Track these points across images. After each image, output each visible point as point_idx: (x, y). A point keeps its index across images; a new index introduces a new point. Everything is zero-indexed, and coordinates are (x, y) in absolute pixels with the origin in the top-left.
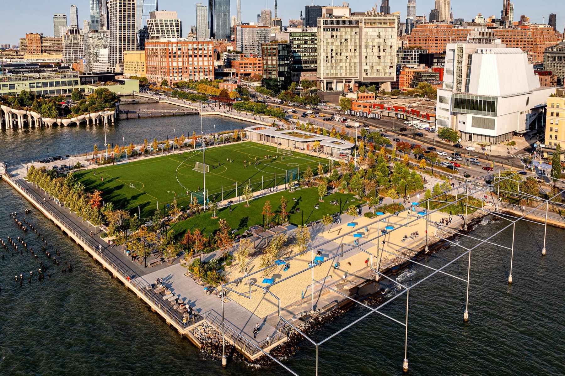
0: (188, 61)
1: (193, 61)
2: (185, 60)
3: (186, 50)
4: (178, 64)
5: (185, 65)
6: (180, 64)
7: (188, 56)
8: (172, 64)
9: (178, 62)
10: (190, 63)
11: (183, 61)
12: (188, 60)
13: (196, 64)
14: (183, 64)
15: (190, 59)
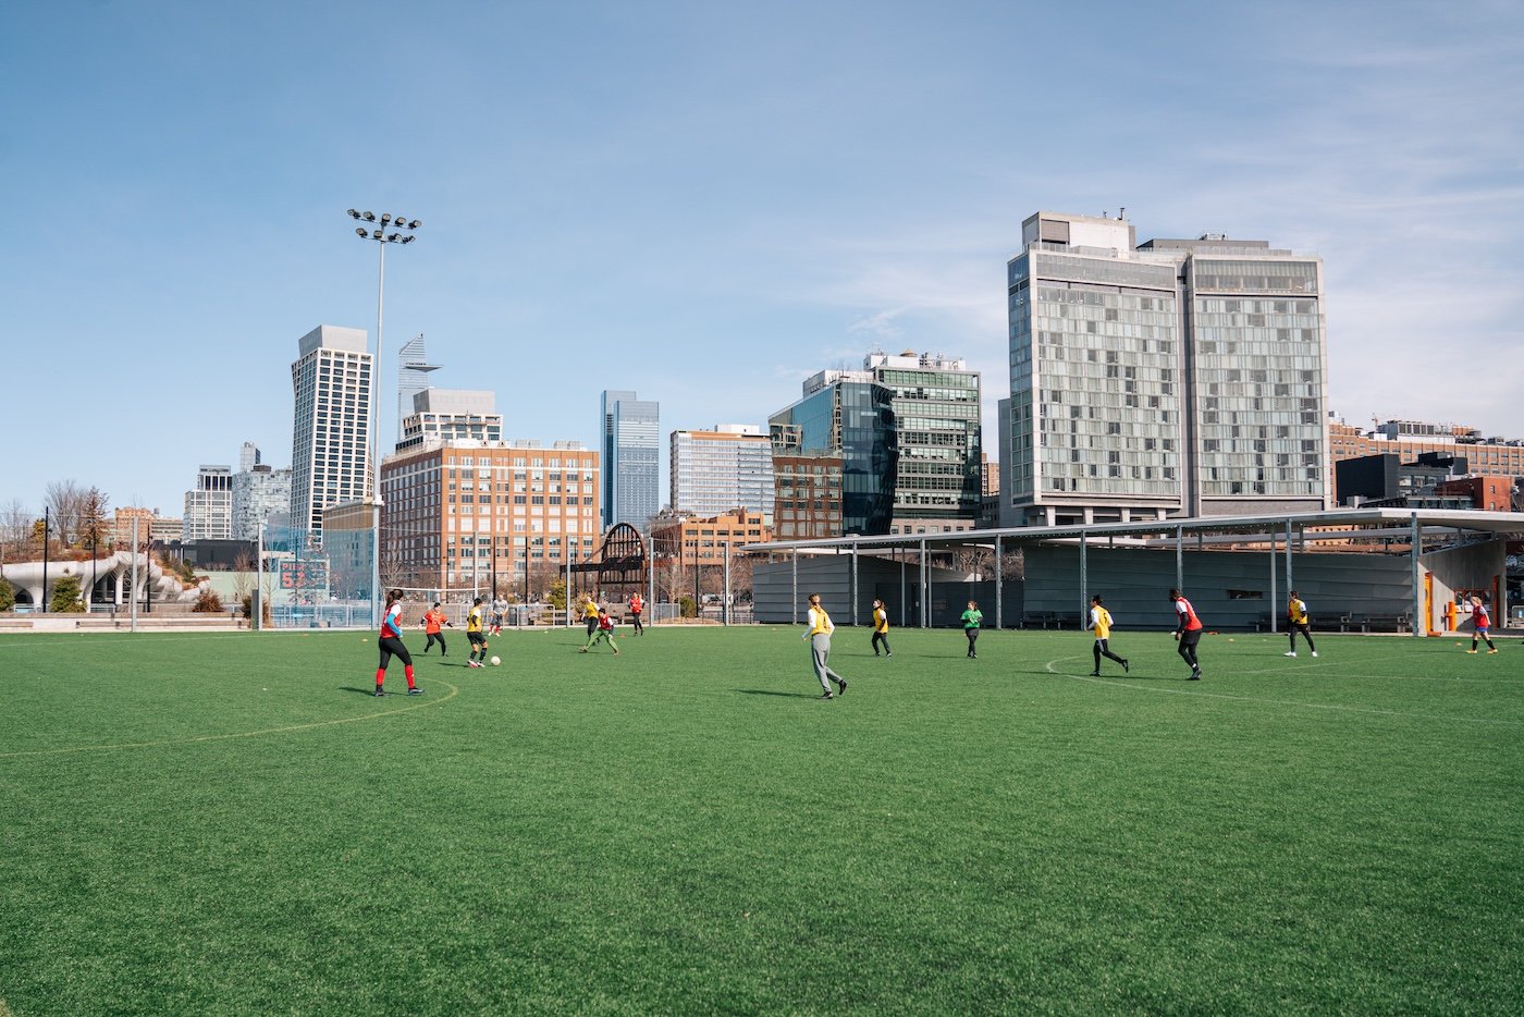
0: (511, 516)
1: (528, 516)
2: (502, 510)
3: (506, 478)
4: (475, 525)
5: (502, 528)
6: (484, 526)
7: (512, 500)
8: (458, 524)
9: (475, 517)
10: (517, 522)
11: (493, 516)
12: (511, 511)
13: (538, 526)
14: (493, 524)
15: (520, 510)
